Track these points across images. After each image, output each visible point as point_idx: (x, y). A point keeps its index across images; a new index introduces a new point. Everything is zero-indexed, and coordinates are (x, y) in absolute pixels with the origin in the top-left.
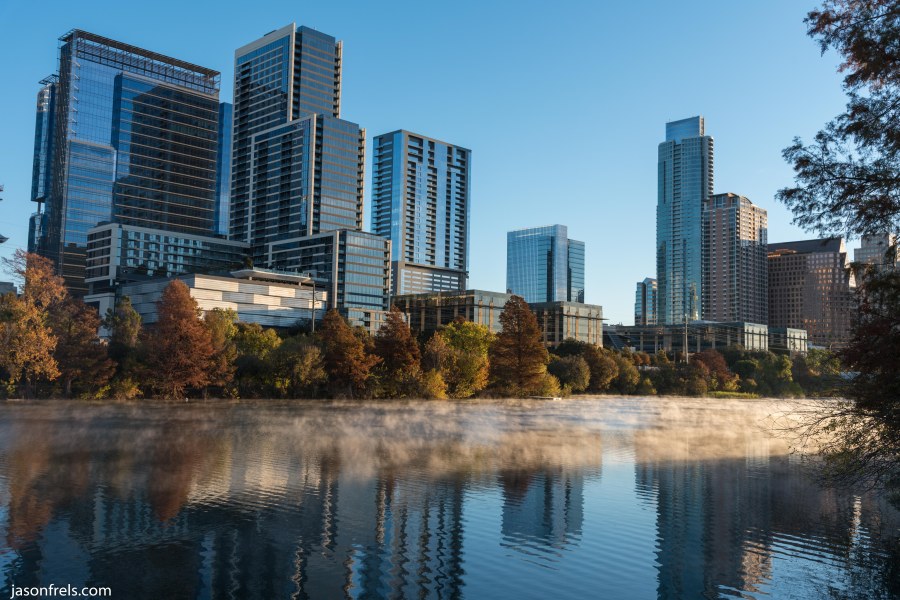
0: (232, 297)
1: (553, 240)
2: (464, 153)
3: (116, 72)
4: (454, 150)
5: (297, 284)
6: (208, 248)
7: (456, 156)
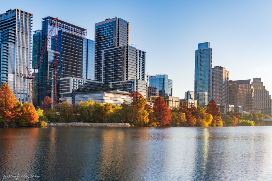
0: (113, 99)
1: (164, 79)
2: (144, 53)
3: (59, 29)
4: (141, 52)
5: (126, 95)
6: (87, 83)
7: (142, 54)
